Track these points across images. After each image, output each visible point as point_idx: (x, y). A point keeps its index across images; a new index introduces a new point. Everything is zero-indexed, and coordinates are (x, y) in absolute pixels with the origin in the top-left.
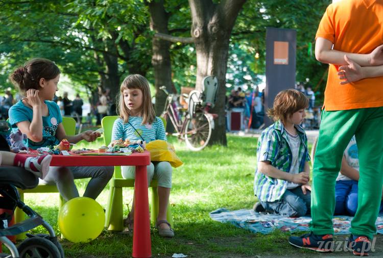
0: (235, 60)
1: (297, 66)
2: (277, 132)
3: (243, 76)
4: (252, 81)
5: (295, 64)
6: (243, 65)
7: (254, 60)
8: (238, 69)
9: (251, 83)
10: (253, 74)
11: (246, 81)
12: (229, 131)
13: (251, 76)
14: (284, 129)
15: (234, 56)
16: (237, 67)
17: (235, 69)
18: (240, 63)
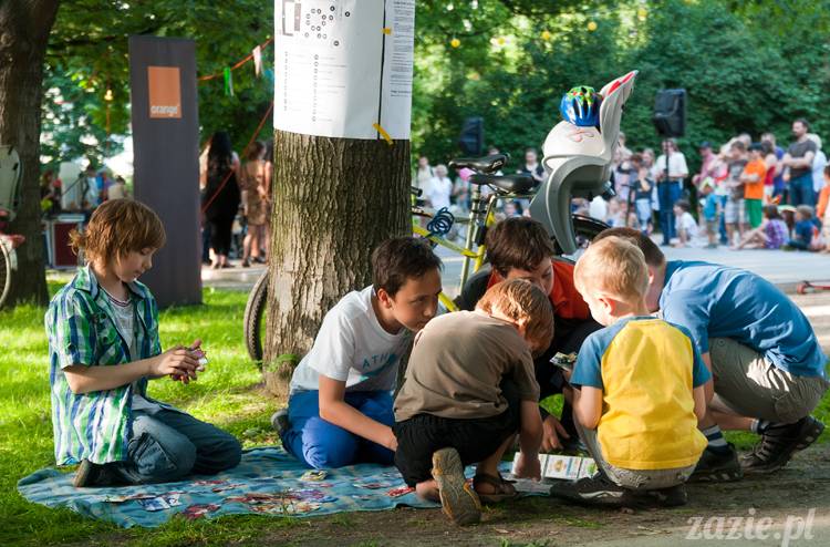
0: (58, 100)
1: (200, 115)
2: (83, 295)
3: (78, 137)
4: (99, 148)
5: (197, 109)
6: (77, 111)
7: (102, 103)
8: (65, 122)
9: (98, 152)
10: (99, 132)
11: (83, 149)
12: (52, 267)
13: (97, 137)
14: (99, 286)
15: (55, 91)
16: (62, 117)
17: (57, 122)
18: (69, 106)
